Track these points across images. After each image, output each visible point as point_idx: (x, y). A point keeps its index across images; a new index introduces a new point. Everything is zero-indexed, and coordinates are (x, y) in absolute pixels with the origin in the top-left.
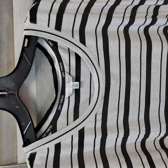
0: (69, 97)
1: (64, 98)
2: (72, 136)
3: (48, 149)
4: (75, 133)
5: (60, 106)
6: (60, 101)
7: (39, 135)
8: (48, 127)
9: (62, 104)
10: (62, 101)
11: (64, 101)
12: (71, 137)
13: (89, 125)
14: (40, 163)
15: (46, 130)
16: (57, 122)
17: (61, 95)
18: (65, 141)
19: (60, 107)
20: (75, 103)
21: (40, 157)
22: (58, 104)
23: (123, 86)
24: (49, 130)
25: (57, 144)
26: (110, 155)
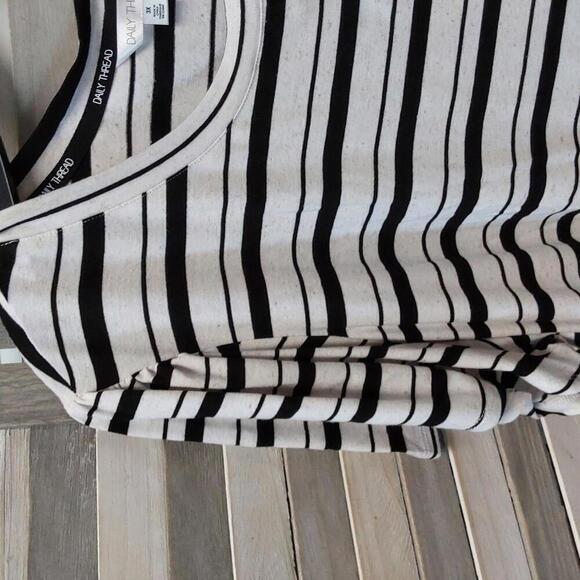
0: (133, 57)
1: (114, 59)
2: (144, 195)
3: (60, 232)
4: (155, 185)
5: (102, 89)
6: (98, 72)
7: (26, 186)
8: (61, 163)
9: (108, 84)
10: (106, 71)
11: (112, 70)
12: (140, 198)
13: (203, 161)
14: (31, 277)
15: (54, 173)
16: (89, 149)
17: (104, 47)
18: (120, 210)
19: (102, 93)
20: (155, 84)
21: (34, 260)
22: (91, 83)
23: (330, 24)
24: (61, 174)
25: (90, 218)
26: (273, 269)
